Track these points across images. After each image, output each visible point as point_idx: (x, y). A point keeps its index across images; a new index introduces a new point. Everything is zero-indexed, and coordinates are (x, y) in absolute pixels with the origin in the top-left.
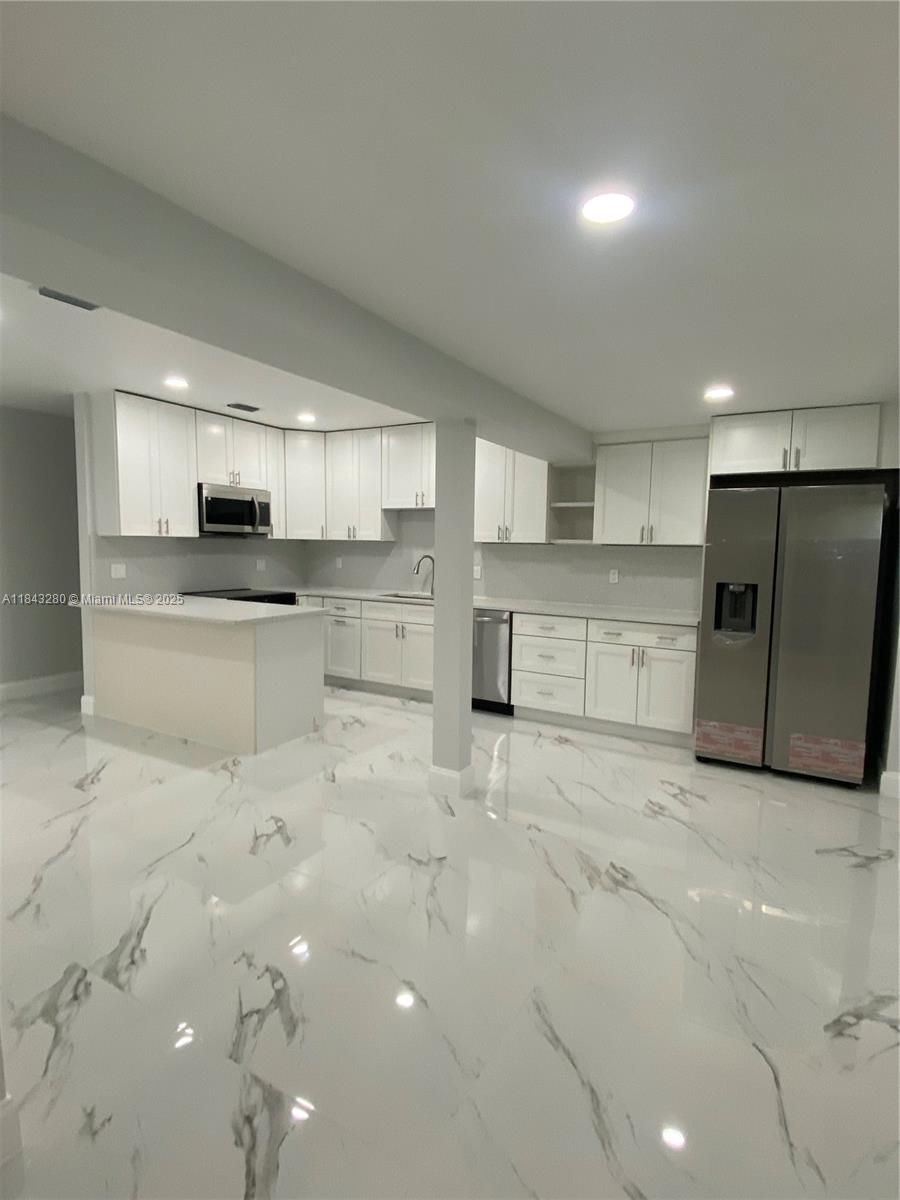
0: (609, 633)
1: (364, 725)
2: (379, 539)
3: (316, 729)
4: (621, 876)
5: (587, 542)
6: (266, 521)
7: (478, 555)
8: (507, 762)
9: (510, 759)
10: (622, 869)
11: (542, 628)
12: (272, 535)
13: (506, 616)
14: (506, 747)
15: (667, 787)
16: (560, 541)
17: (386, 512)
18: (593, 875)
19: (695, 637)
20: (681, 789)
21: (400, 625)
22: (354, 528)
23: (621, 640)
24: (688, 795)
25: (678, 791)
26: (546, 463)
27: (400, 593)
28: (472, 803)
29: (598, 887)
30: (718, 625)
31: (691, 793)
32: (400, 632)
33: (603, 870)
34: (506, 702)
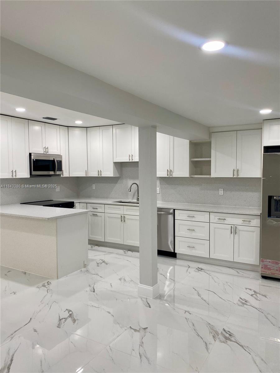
0: (220, 219)
1: (107, 264)
2: (112, 176)
3: (85, 266)
4: (228, 335)
5: (208, 176)
6: (60, 169)
7: (158, 183)
8: (174, 281)
9: (176, 279)
10: (229, 332)
11: (188, 216)
12: (63, 175)
13: (172, 211)
14: (173, 273)
15: (248, 291)
16: (196, 176)
17: (116, 164)
18: (215, 335)
19: (259, 220)
20: (255, 292)
21: (123, 216)
22: (101, 171)
23: (226, 222)
24: (258, 295)
25: (253, 293)
26: (188, 141)
27: (123, 200)
28: (158, 301)
29: (217, 340)
30: (269, 215)
31: (260, 294)
32: (123, 219)
33: (220, 333)
34: (173, 251)
